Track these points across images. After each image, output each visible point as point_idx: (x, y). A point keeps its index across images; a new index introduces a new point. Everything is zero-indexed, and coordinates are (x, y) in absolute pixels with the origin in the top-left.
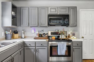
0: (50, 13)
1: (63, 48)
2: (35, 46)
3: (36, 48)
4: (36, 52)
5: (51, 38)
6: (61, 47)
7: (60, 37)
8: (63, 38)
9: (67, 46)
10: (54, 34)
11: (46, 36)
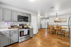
0: (19, 15)
1: (26, 32)
2: (10, 33)
3: (10, 34)
4: (10, 37)
5: (19, 28)
6: (26, 31)
7: (24, 27)
8: (26, 27)
9: (28, 30)
10: (21, 25)
11: (16, 26)
